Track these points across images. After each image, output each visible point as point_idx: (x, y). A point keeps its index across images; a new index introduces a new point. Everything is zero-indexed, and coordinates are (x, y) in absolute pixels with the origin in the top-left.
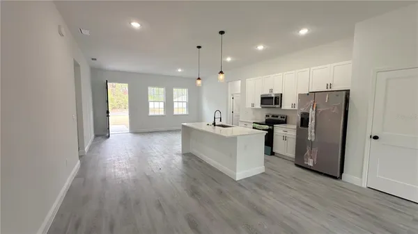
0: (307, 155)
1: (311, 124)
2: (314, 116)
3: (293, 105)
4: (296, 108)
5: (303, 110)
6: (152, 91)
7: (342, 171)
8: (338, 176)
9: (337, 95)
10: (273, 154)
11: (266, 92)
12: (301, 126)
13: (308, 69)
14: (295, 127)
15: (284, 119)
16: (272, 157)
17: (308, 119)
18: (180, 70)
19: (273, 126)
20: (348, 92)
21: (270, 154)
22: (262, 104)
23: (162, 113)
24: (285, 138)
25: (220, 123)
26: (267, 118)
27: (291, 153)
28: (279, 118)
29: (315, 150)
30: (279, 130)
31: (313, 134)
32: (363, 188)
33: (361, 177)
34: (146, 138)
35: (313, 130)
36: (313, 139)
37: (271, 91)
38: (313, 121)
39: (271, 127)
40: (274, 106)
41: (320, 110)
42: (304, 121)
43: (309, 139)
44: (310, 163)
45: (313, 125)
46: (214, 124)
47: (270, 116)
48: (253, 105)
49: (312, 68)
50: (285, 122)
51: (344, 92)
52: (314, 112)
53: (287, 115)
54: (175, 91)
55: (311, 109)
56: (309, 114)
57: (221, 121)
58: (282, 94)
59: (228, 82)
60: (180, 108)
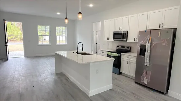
0: (143, 76)
1: (147, 53)
2: (149, 47)
3: (135, 39)
4: (137, 41)
5: (142, 43)
6: (41, 28)
7: (168, 88)
8: (165, 92)
9: (167, 32)
10: (120, 73)
11: (117, 30)
12: (140, 54)
13: (146, 13)
14: (136, 55)
15: (129, 49)
16: (120, 75)
17: (145, 50)
18: (58, 14)
19: (121, 54)
20: (175, 30)
22: (114, 38)
23: (48, 43)
24: (129, 63)
25: (83, 52)
26: (118, 48)
27: (133, 74)
28: (126, 48)
29: (150, 73)
30: (125, 57)
31: (148, 61)
34: (34, 61)
36: (148, 65)
37: (121, 28)
38: (149, 52)
39: (119, 55)
40: (122, 39)
41: (154, 43)
42: (142, 51)
43: (145, 64)
44: (146, 82)
45: (149, 55)
46: (78, 53)
47: (120, 47)
48: (108, 39)
49: (149, 12)
50: (129, 51)
51: (173, 30)
52: (149, 45)
53: (131, 46)
55: (147, 42)
56: (146, 46)
57: (83, 50)
58: (127, 31)
59: (93, 23)
60: (61, 40)
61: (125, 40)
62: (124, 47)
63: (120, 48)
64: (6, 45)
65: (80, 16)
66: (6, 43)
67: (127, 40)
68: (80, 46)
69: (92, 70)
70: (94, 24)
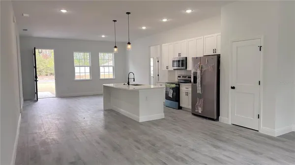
0: (197, 105)
1: (199, 80)
2: (199, 74)
5: (194, 70)
6: (78, 56)
7: (218, 114)
8: (215, 118)
9: (212, 59)
12: (194, 82)
13: (202, 37)
15: (190, 79)
16: (180, 110)
18: (103, 36)
19: (180, 85)
20: (219, 56)
21: (177, 108)
23: (88, 77)
24: (187, 94)
25: (134, 83)
26: (179, 78)
29: (202, 100)
30: (183, 88)
31: (200, 88)
32: (229, 125)
33: (228, 117)
35: (200, 85)
36: (200, 92)
37: (180, 55)
40: (181, 68)
41: (203, 69)
43: (198, 92)
44: (200, 111)
45: (200, 82)
46: (129, 84)
48: (167, 68)
49: (205, 36)
51: (216, 56)
52: (200, 71)
54: (101, 55)
55: (198, 69)
56: (197, 73)
57: (134, 81)
58: (186, 58)
59: (150, 47)
60: (107, 72)
61: (184, 68)
62: (186, 77)
63: (181, 78)
64: (36, 81)
65: (129, 46)
66: (36, 77)
67: (186, 68)
68: (131, 76)
69: (142, 96)
70: (152, 48)
